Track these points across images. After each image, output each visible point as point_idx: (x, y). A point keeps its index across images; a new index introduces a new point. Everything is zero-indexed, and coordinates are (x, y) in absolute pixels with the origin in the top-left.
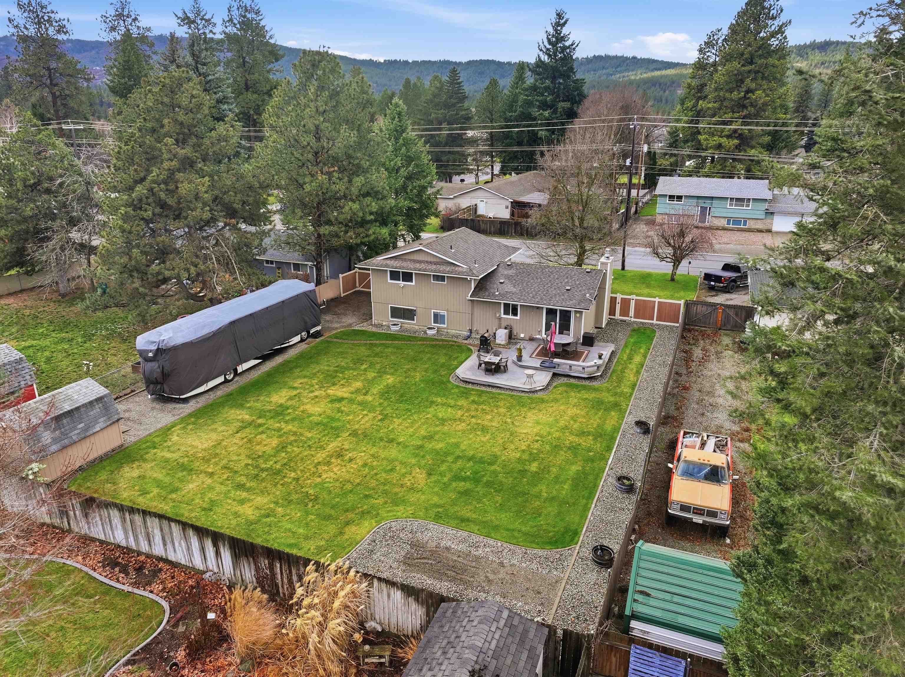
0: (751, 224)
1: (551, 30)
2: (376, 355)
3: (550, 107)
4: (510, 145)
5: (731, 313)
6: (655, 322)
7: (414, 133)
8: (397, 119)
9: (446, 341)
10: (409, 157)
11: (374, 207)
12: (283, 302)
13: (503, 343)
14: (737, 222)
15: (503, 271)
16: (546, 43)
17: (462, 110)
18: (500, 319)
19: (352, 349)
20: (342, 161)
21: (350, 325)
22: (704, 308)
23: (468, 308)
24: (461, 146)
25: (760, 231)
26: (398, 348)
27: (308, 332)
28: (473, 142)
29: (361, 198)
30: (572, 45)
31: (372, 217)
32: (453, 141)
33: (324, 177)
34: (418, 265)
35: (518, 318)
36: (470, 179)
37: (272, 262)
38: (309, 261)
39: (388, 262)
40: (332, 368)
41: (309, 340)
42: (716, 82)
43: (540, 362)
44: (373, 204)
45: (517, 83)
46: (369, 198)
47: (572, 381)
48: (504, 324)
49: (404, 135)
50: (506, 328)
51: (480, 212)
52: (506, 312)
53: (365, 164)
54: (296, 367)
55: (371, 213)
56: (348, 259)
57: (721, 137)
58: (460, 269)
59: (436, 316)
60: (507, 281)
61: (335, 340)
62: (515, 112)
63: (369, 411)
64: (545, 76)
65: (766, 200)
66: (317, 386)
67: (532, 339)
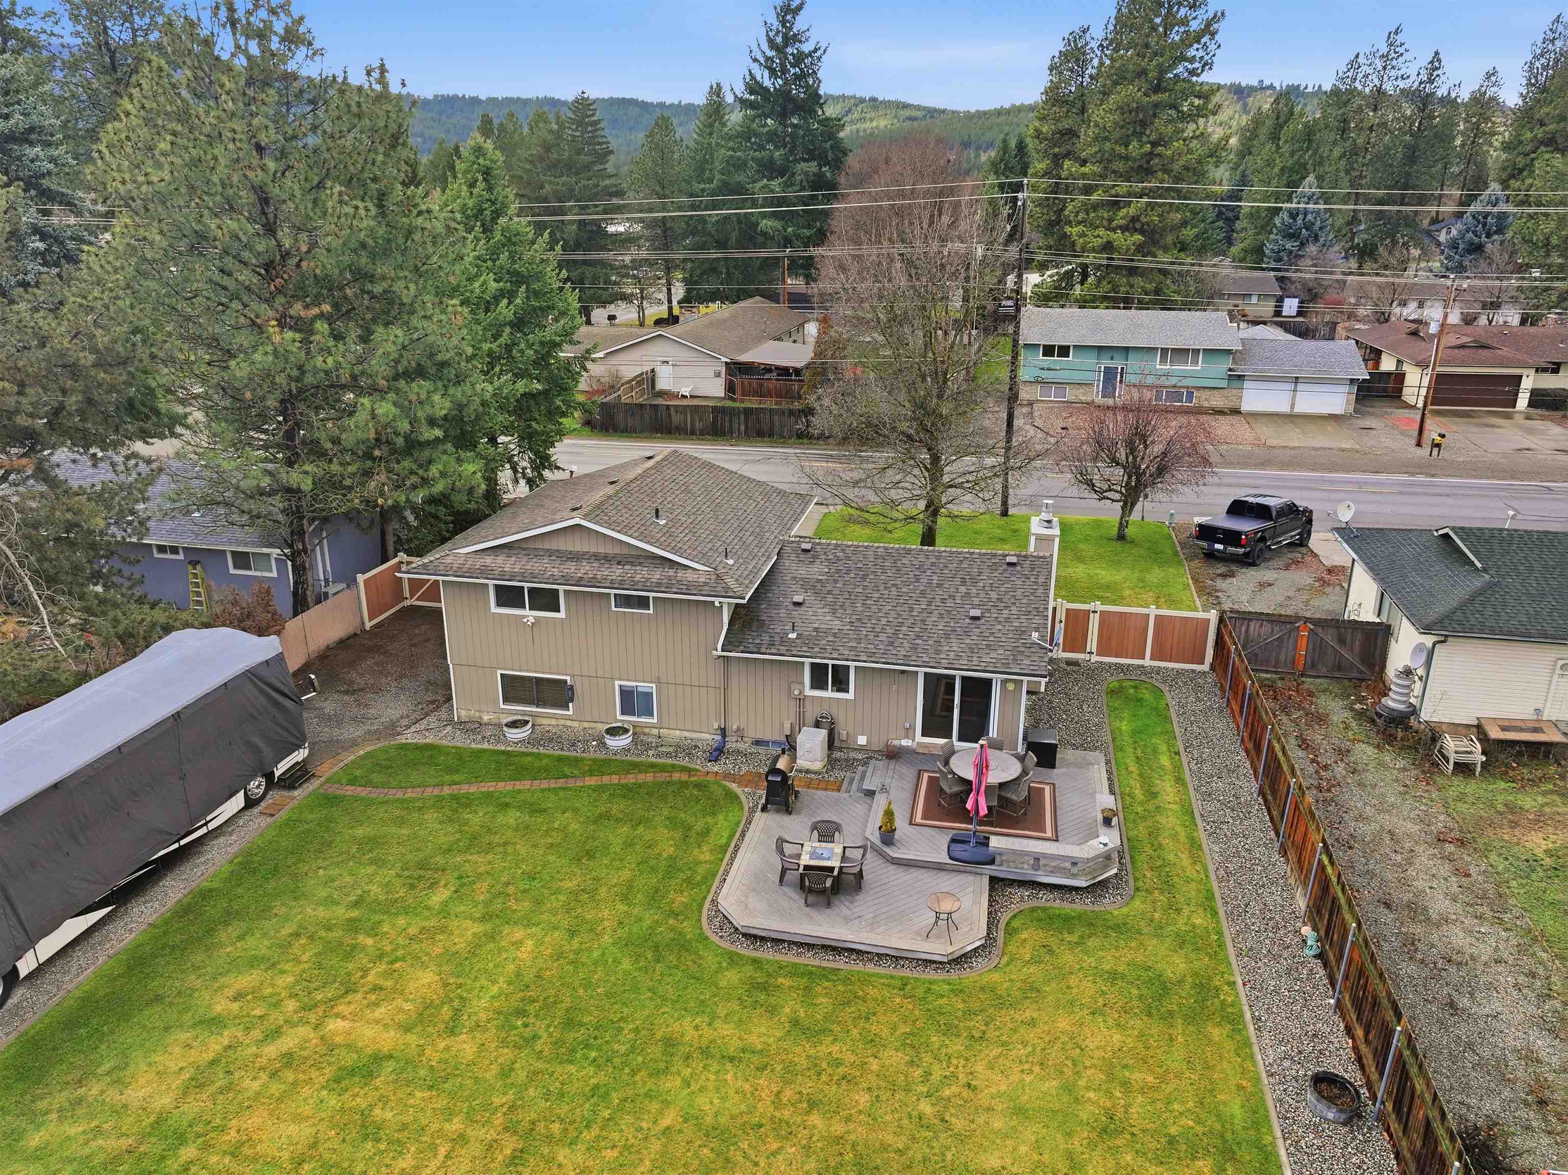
0: (1204, 399)
1: (776, 24)
2: (473, 842)
3: (781, 171)
4: (702, 247)
5: (1329, 637)
6: (1147, 662)
7: (524, 220)
8: (481, 185)
9: (663, 768)
10: (517, 273)
11: (441, 405)
12: (177, 716)
13: (818, 766)
14: (1175, 393)
15: (793, 568)
16: (765, 46)
17: (603, 178)
18: (801, 700)
19: (401, 822)
20: (341, 288)
21: (392, 729)
22: (1267, 627)
23: (714, 677)
24: (603, 248)
25: (1220, 412)
26: (536, 810)
27: (269, 776)
28: (625, 241)
29: (402, 383)
30: (815, 50)
31: (438, 433)
32: (590, 239)
33: (289, 335)
34: (570, 568)
35: (850, 695)
36: (626, 313)
37: (174, 550)
38: (271, 545)
39: (488, 560)
40: (341, 913)
41: (276, 795)
42: (1097, 125)
43: (944, 840)
44: (436, 398)
45: (711, 125)
46: (426, 384)
47: (1045, 899)
48: (811, 713)
49: (502, 221)
50: (817, 725)
51: (663, 384)
52: (818, 681)
53: (406, 291)
54: (229, 917)
55: (432, 422)
56: (376, 531)
57: (1114, 230)
58: (690, 576)
59: (627, 695)
60: (809, 597)
61: (349, 791)
62: (711, 181)
63: (470, 1119)
64: (767, 111)
65: (1229, 352)
66: (291, 1005)
67: (893, 754)
